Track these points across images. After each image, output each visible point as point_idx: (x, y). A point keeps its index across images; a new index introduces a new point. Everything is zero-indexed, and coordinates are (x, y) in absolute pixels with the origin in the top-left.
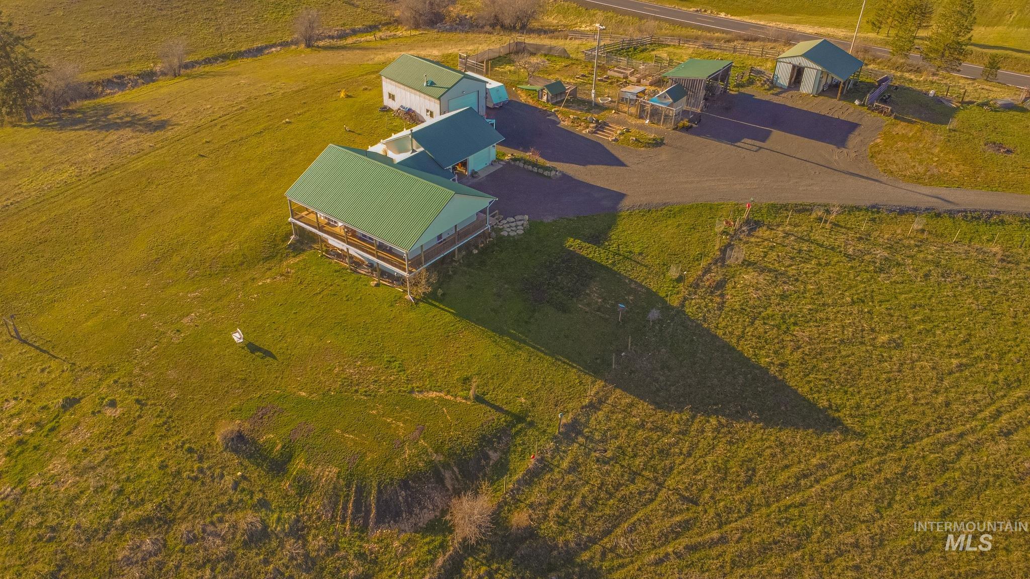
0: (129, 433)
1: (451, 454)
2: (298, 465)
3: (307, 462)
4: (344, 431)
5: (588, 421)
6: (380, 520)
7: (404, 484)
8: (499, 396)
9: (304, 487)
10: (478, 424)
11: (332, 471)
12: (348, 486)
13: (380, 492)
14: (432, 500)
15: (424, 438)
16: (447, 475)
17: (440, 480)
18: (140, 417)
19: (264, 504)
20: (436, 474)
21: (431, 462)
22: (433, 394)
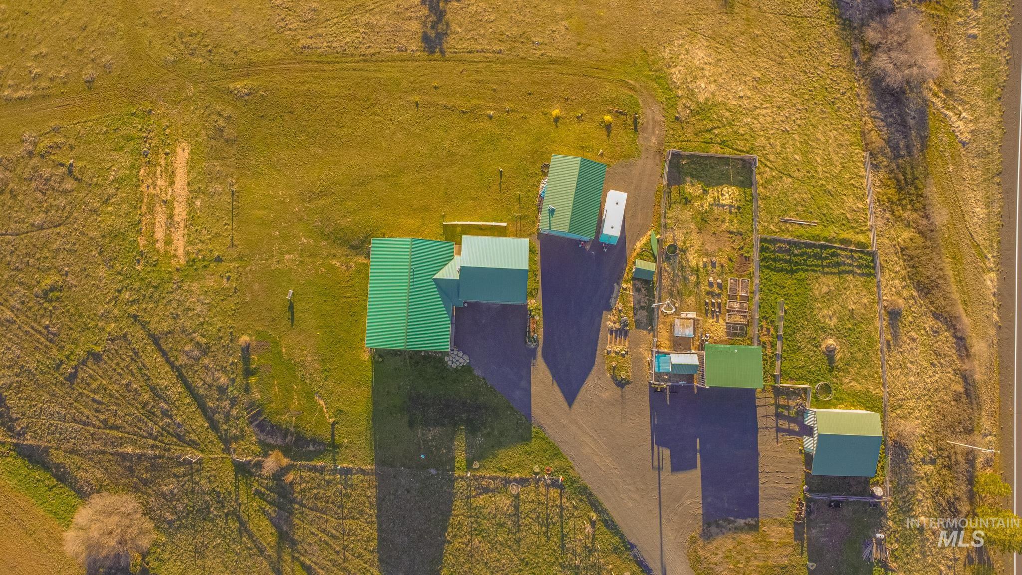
0: (222, 300)
1: (298, 433)
2: (253, 380)
3: (256, 383)
4: (277, 385)
5: (355, 474)
6: (258, 426)
7: (272, 426)
8: (340, 430)
9: (247, 390)
10: (319, 433)
11: (257, 396)
12: (258, 407)
13: (263, 420)
14: (277, 439)
15: (296, 418)
16: (289, 438)
17: (285, 436)
18: (231, 296)
19: (233, 381)
20: (286, 433)
21: (288, 429)
22: (322, 403)
